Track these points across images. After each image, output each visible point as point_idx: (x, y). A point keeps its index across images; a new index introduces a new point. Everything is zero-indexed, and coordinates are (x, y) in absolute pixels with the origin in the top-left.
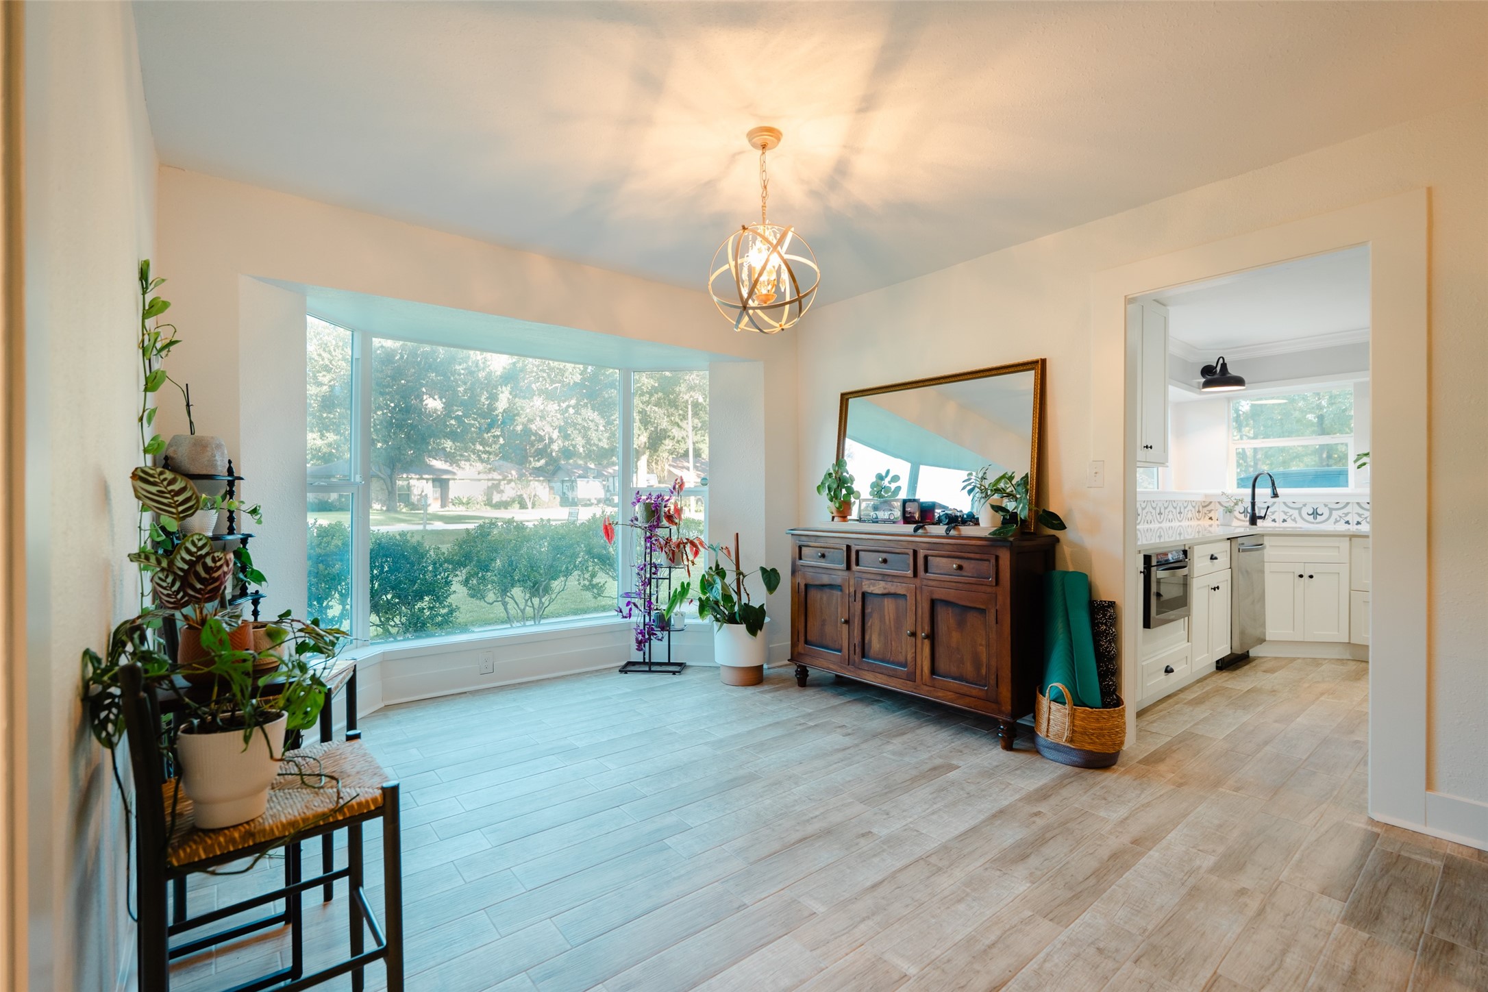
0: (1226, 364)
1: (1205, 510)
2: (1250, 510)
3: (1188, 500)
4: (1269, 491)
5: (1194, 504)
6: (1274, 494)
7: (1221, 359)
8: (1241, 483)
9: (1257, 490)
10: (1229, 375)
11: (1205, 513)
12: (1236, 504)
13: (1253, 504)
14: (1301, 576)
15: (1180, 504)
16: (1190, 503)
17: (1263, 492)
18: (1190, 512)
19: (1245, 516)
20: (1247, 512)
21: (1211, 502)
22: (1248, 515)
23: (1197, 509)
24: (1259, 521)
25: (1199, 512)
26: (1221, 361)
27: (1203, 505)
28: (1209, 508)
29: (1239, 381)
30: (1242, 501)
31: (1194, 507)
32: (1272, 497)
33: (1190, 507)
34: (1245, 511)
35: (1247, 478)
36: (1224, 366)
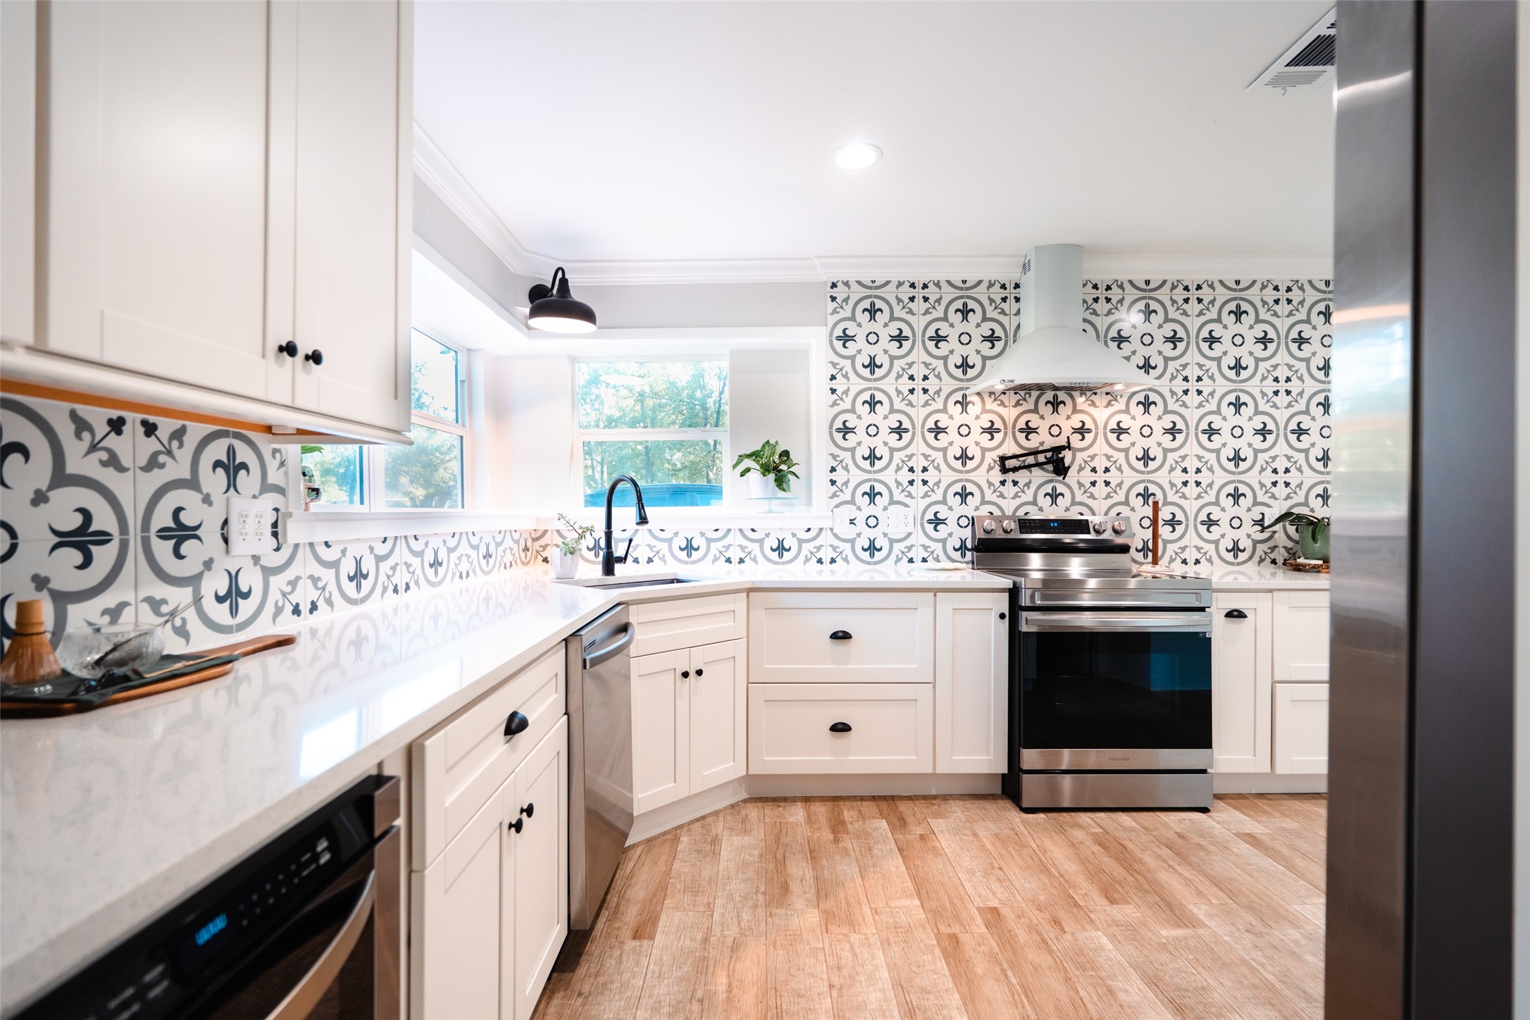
0: (567, 280)
1: (537, 544)
2: (603, 544)
3: (503, 529)
4: (632, 512)
5: (516, 536)
6: (641, 518)
7: (560, 272)
8: (591, 500)
9: (614, 510)
10: (571, 299)
11: (538, 552)
12: (581, 536)
13: (609, 535)
14: (685, 675)
15: (488, 538)
16: (508, 535)
17: (625, 515)
18: (508, 551)
19: (597, 555)
20: (600, 548)
21: (546, 532)
22: (601, 553)
23: (522, 545)
24: (618, 567)
25: (526, 549)
26: (560, 275)
27: (533, 536)
28: (543, 542)
29: (585, 314)
30: (591, 530)
31: (517, 542)
32: (638, 524)
33: (508, 542)
34: (596, 547)
35: (598, 495)
36: (564, 282)
